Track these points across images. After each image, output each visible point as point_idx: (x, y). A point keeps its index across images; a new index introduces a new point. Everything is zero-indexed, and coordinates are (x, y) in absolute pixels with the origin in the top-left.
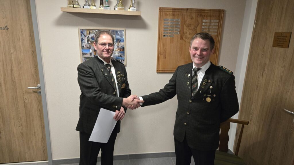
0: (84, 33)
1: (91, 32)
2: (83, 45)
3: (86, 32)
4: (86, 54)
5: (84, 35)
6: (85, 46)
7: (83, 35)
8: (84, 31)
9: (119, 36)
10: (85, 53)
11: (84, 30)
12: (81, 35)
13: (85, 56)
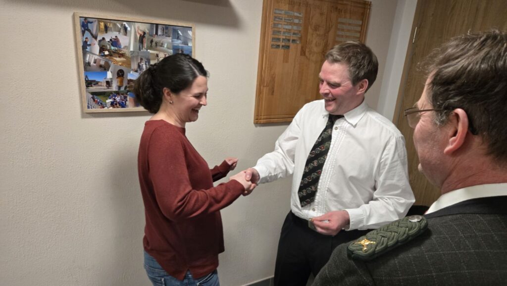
0: (90, 28)
1: (110, 25)
2: (87, 59)
3: (95, 24)
4: (96, 83)
5: (92, 34)
6: (92, 63)
7: (86, 31)
8: (91, 23)
9: (179, 42)
10: (94, 81)
11: (90, 20)
12: (83, 33)
13: (94, 89)
